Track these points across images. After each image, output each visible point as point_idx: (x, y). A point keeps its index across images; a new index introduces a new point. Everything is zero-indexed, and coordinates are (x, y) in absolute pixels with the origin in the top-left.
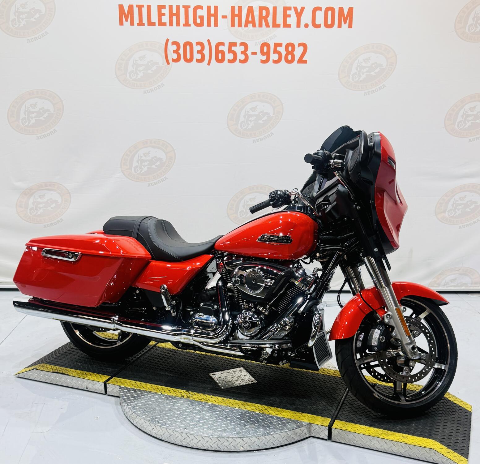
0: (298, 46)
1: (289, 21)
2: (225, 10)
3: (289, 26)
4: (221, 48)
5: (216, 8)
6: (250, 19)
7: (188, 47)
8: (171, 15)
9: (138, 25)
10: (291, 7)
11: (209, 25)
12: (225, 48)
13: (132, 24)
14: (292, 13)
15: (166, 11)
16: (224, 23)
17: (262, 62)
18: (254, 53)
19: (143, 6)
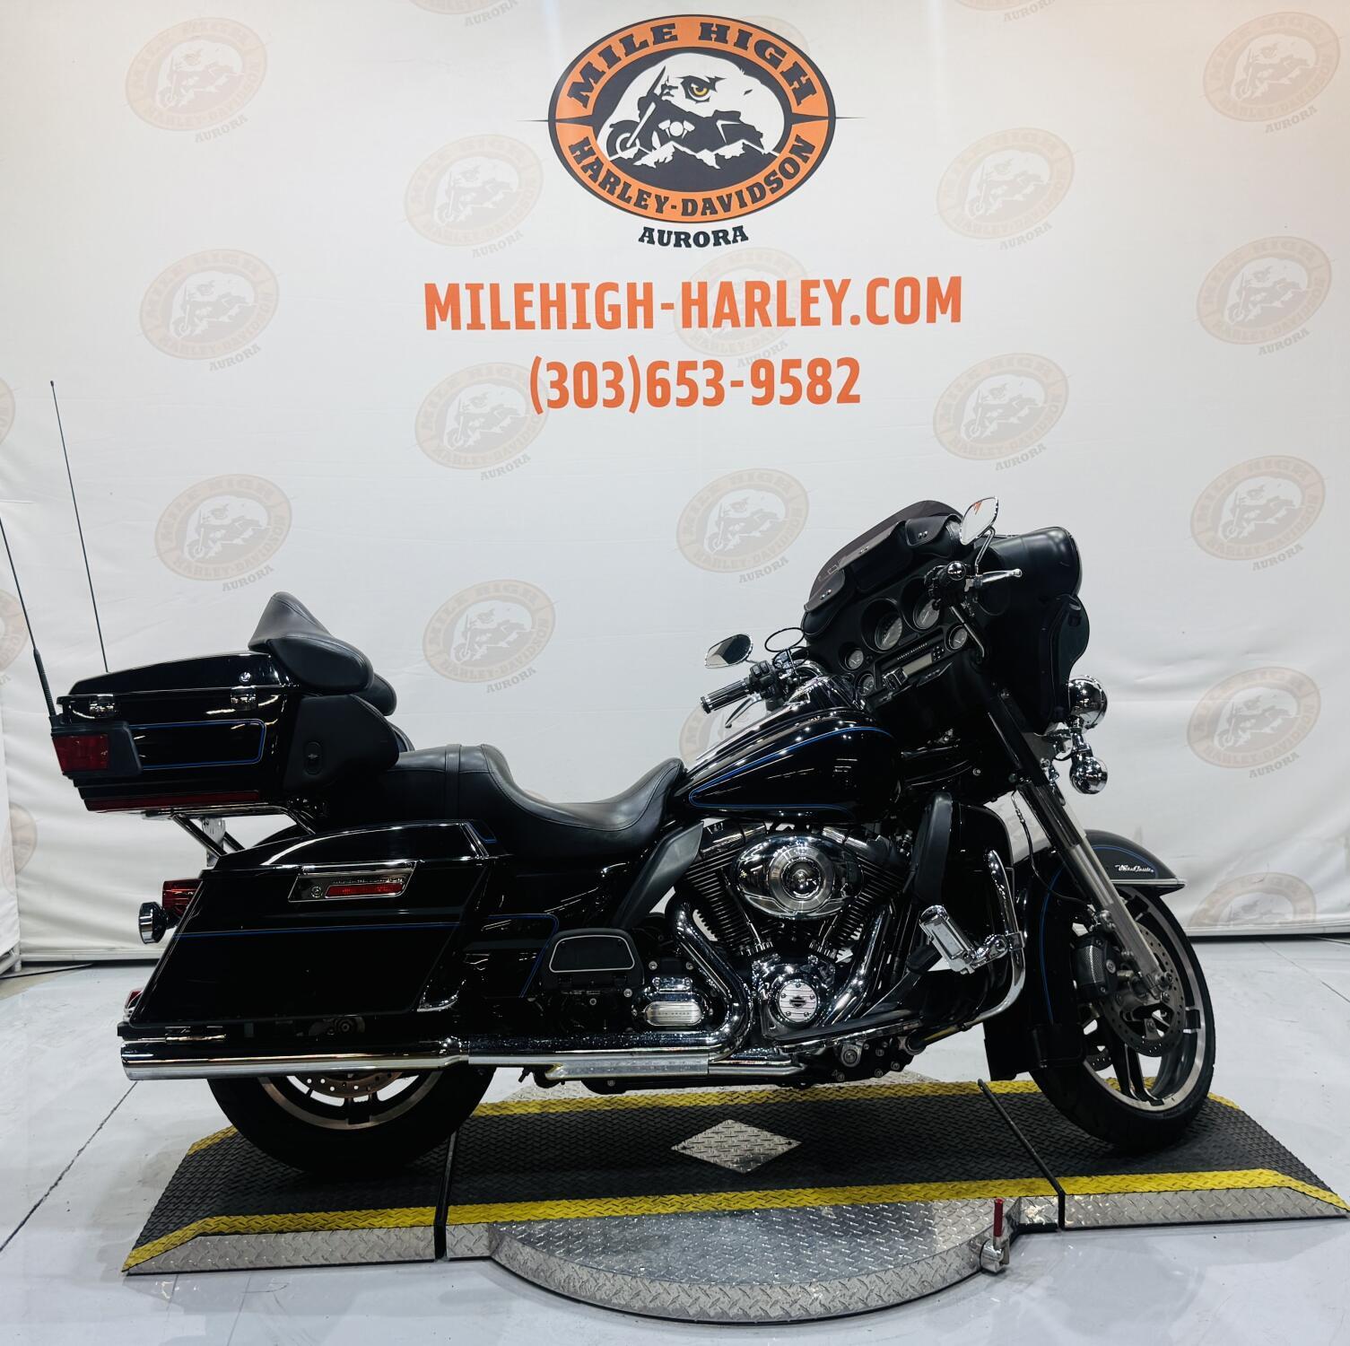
0: (838, 366)
1: (815, 311)
2: (666, 291)
3: (816, 322)
4: (660, 374)
5: (648, 288)
6: (726, 310)
7: (585, 375)
8: (546, 304)
9: (470, 327)
10: (818, 281)
11: (632, 324)
12: (671, 375)
13: (456, 325)
14: (821, 293)
15: (534, 296)
16: (666, 321)
17: (757, 401)
18: (737, 384)
19: (481, 286)
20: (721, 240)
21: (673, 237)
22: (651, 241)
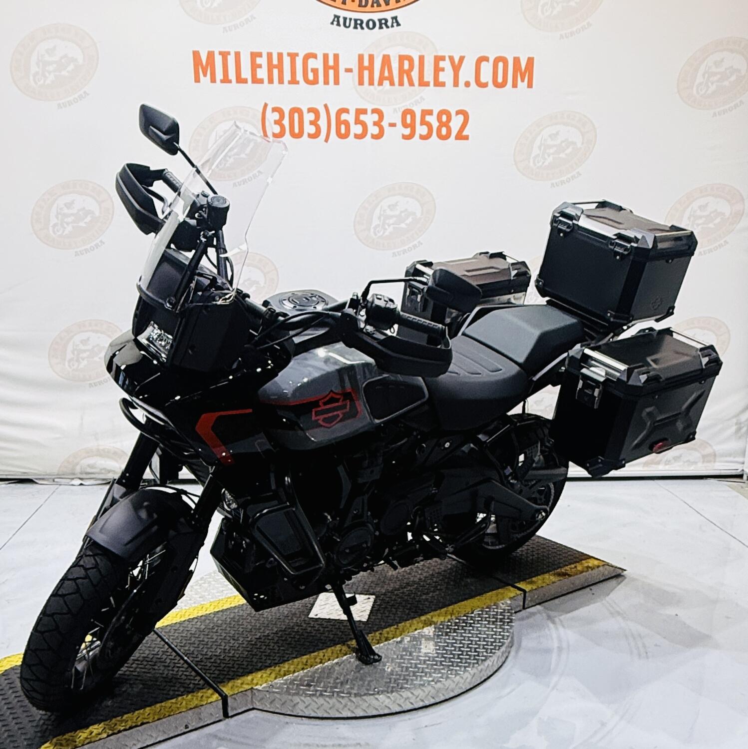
0: (457, 115)
1: (442, 77)
2: (348, 61)
3: (443, 84)
4: (344, 117)
5: (336, 57)
6: (386, 74)
7: (296, 116)
8: (270, 67)
9: (222, 81)
10: (445, 56)
11: (326, 82)
12: (350, 117)
13: (213, 80)
14: (446, 64)
15: (263, 61)
16: (348, 80)
17: (405, 137)
18: (392, 125)
19: (229, 53)
20: (383, 26)
21: (353, 22)
22: (338, 24)
